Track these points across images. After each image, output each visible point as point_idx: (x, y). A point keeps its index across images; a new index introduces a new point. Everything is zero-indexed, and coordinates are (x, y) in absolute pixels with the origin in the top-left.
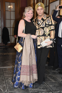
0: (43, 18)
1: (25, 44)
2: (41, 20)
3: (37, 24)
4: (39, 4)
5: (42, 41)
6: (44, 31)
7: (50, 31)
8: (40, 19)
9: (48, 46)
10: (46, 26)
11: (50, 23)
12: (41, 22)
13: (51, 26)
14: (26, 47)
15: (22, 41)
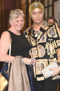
0: (43, 27)
1: (13, 74)
2: (40, 31)
3: (32, 38)
4: (36, 5)
5: (43, 68)
6: (46, 50)
7: (56, 49)
8: (37, 29)
9: (55, 76)
10: (48, 41)
11: (56, 36)
12: (39, 34)
13: (57, 41)
14: (13, 81)
15: (7, 70)
